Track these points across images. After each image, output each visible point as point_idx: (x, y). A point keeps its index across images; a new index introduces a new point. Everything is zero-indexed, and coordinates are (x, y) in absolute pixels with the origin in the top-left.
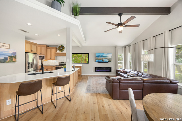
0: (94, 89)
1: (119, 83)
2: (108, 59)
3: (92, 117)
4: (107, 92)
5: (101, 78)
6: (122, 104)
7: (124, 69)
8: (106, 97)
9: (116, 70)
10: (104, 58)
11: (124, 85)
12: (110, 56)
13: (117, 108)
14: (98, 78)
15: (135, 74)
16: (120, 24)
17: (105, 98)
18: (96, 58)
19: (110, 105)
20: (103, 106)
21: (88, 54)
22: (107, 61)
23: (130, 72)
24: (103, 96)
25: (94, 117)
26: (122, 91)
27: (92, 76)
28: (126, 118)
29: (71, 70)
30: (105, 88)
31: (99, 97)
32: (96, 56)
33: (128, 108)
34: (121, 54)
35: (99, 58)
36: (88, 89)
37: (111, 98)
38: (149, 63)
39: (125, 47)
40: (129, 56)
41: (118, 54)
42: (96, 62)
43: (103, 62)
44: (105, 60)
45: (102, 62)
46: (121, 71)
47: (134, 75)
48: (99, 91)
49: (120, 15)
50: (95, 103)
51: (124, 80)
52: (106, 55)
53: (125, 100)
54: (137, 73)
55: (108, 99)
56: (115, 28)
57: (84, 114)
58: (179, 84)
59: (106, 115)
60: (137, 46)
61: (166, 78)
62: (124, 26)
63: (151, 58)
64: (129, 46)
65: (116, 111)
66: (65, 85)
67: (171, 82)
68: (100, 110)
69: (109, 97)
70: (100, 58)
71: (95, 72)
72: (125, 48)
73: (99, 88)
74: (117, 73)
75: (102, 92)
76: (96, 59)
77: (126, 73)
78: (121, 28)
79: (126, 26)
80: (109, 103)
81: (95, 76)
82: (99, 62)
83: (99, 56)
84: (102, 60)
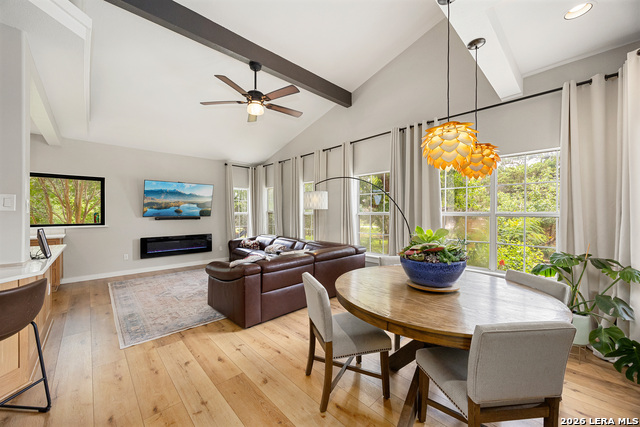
0: (159, 321)
1: (262, 271)
2: (198, 205)
3: (194, 406)
4: (218, 314)
5: (173, 277)
6: (273, 331)
7: (251, 236)
8: (220, 331)
9: (231, 242)
10: (181, 200)
11: (273, 277)
12: (205, 194)
13: (263, 345)
14: (161, 280)
15: (287, 246)
16: (255, 95)
17: (219, 335)
18: (146, 201)
19: (243, 348)
20: (220, 360)
21: (102, 180)
22: (196, 211)
23: (271, 243)
24: (211, 331)
25: (203, 403)
26: (270, 295)
27: (126, 277)
28: (293, 357)
29: (24, 257)
30: (208, 307)
31: (191, 339)
32: (147, 193)
33: (288, 334)
34: (241, 189)
35: (162, 200)
36: (133, 329)
37: (238, 328)
38: (317, 212)
39: (255, 166)
40: (267, 195)
41: (235, 189)
42: (147, 218)
43: (179, 216)
44: (187, 208)
45: (176, 214)
46: (247, 242)
47: (285, 249)
48: (188, 322)
49: (255, 66)
50: (187, 363)
51: (273, 262)
52: (191, 188)
53: (278, 319)
54: (290, 244)
55: (228, 334)
56: (239, 102)
57: (157, 415)
58: (367, 254)
59: (240, 379)
60: (288, 167)
61: (346, 246)
62: (266, 103)
63: (321, 200)
64: (266, 165)
65: (263, 353)
66: (18, 331)
67: (357, 252)
68: (213, 376)
69: (232, 328)
70: (168, 200)
71: (142, 257)
72: (256, 171)
73: (181, 313)
74: (234, 249)
75: (201, 321)
76: (145, 205)
77: (262, 247)
78: (256, 108)
79: (270, 107)
80: (237, 344)
81: (141, 276)
82: (159, 218)
83: (159, 193)
84: (173, 209)
